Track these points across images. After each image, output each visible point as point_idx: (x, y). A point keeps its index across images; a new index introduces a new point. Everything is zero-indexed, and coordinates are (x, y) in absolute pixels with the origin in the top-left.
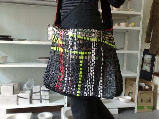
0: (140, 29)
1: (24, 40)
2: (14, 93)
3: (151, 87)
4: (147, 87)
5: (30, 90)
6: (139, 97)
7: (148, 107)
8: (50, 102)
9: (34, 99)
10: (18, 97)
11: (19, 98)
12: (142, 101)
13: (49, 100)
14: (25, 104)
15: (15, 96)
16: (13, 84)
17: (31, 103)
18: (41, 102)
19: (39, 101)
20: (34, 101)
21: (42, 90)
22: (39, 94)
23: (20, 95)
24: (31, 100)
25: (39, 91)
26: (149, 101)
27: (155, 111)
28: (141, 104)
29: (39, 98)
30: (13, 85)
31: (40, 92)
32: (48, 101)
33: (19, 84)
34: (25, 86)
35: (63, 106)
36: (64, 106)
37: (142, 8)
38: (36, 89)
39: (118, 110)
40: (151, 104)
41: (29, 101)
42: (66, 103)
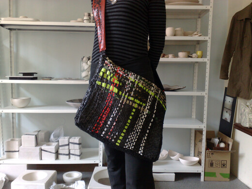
0: (207, 60)
1: (50, 79)
2: (37, 144)
3: (229, 145)
4: (222, 145)
5: (57, 142)
6: (207, 159)
7: (223, 175)
8: (81, 159)
9: (61, 154)
10: (42, 150)
11: (43, 152)
12: (212, 165)
13: (79, 156)
14: (49, 160)
15: (38, 148)
16: (36, 133)
17: (57, 158)
18: (70, 158)
19: (68, 156)
20: (60, 156)
21: (71, 143)
22: (67, 147)
23: (44, 147)
24: (57, 154)
25: (67, 143)
26: (224, 166)
27: (234, 181)
28: (211, 170)
29: (67, 153)
30: (36, 135)
31: (69, 145)
32: (78, 158)
33: (45, 134)
34: (52, 137)
35: (97, 165)
36: (99, 165)
37: (210, 31)
38: (63, 140)
39: (174, 174)
40: (227, 170)
41: (54, 155)
42: (102, 161)
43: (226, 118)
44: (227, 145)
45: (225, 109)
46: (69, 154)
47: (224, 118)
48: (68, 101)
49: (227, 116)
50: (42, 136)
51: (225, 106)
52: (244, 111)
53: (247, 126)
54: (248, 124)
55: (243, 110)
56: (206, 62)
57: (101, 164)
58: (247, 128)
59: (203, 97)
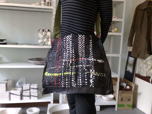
0: (121, 34)
2: (7, 89)
4: (128, 87)
5: (21, 87)
6: (120, 96)
7: (128, 106)
8: (38, 99)
9: (24, 96)
10: (10, 93)
11: (11, 95)
12: (122, 100)
13: (37, 97)
14: (16, 100)
15: (8, 92)
17: (21, 99)
18: (30, 98)
19: (29, 97)
20: (24, 98)
22: (29, 91)
23: (12, 92)
24: (22, 96)
26: (129, 100)
27: (135, 109)
28: (122, 103)
29: (29, 95)
30: (6, 83)
31: (30, 89)
32: (37, 98)
33: (12, 82)
34: (17, 84)
35: (49, 102)
36: (51, 103)
37: (124, 16)
38: (26, 86)
39: (99, 107)
40: (131, 103)
41: (19, 97)
42: (53, 100)
43: (129, 70)
44: (131, 87)
45: (128, 65)
46: (30, 96)
47: (127, 70)
48: (28, 60)
49: (130, 69)
50: (10, 83)
51: (128, 63)
52: (143, 66)
53: (145, 75)
54: (145, 74)
55: (141, 66)
56: (121, 35)
57: (52, 102)
58: (144, 77)
59: (118, 58)
